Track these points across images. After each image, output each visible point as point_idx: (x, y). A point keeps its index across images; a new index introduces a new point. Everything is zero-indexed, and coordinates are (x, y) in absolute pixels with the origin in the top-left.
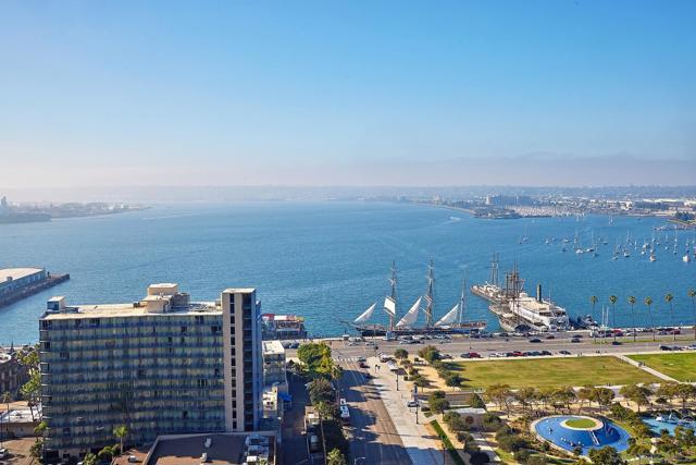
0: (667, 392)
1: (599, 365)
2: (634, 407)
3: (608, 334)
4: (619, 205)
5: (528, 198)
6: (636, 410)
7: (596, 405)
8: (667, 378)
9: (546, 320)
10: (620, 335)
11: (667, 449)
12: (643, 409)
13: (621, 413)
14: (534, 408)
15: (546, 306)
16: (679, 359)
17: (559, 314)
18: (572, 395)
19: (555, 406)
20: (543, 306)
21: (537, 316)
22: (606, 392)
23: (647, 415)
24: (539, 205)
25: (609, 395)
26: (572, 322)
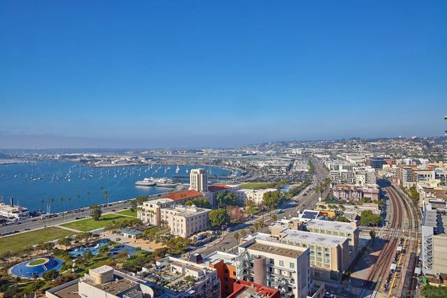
0: (80, 237)
1: (46, 232)
2: (64, 248)
3: (50, 217)
4: (53, 157)
5: (4, 155)
6: (65, 249)
7: (45, 251)
8: (79, 232)
9: (16, 215)
10: (56, 216)
11: (80, 263)
12: (69, 248)
13: (58, 252)
14: (10, 261)
15: (17, 208)
16: (84, 222)
17: (23, 211)
18: (32, 249)
19: (23, 257)
20: (14, 208)
21: (11, 214)
22: (50, 244)
23: (70, 250)
24: (11, 158)
25: (51, 245)
26: (31, 214)
